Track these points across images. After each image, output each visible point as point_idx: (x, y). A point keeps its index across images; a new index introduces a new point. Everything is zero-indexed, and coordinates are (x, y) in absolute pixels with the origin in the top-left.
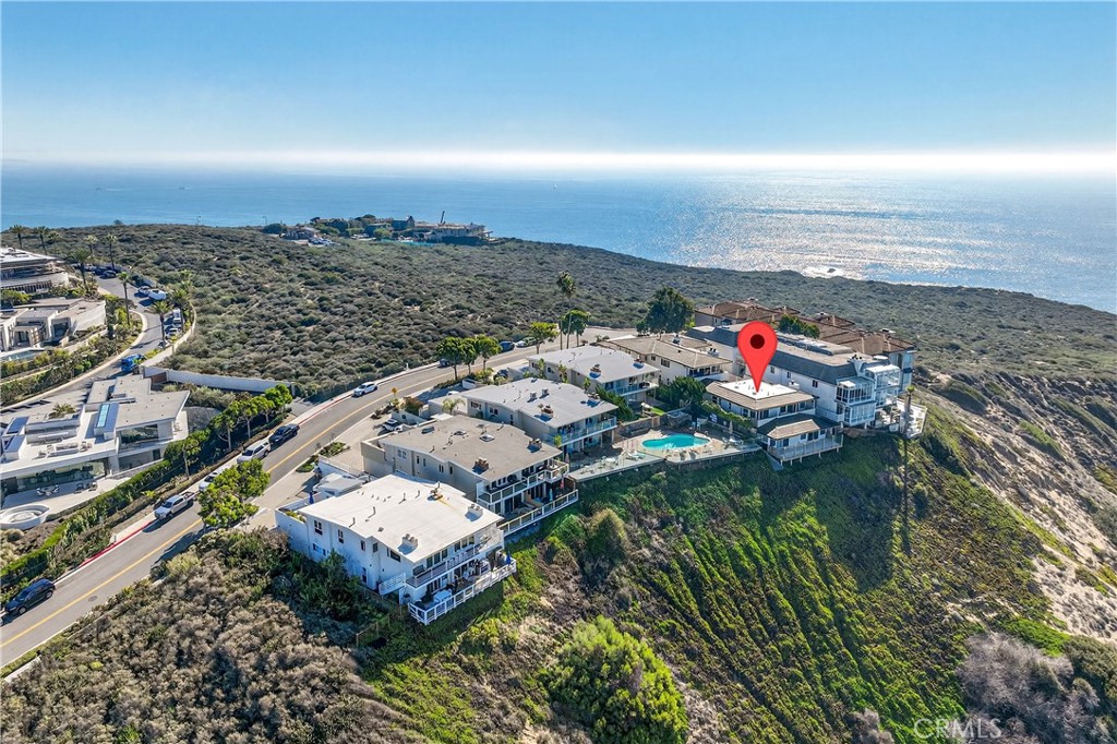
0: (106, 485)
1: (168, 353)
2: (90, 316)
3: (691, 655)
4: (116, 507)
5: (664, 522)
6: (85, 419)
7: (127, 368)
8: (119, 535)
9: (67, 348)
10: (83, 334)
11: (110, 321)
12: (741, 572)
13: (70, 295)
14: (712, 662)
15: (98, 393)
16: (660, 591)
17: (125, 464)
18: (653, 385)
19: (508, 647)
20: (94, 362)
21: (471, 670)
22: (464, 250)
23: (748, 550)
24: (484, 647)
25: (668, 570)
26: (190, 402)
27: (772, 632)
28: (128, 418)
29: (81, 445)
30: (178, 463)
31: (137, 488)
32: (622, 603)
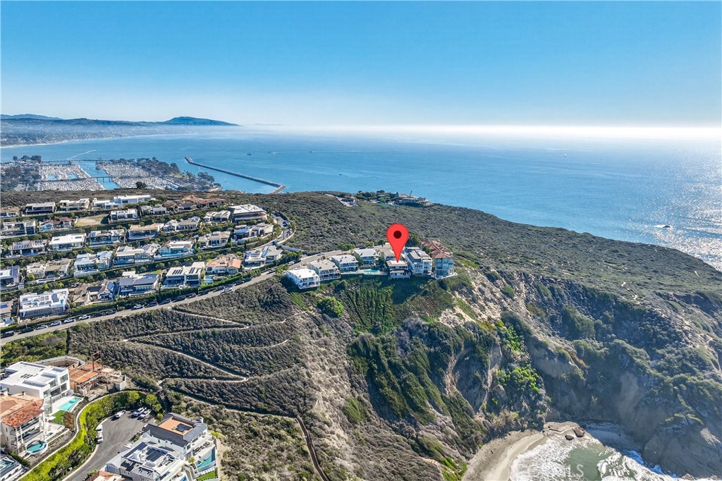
0: (262, 266)
1: (284, 241)
2: (269, 229)
3: (349, 307)
4: (263, 270)
5: (357, 285)
6: (261, 253)
7: (274, 244)
8: (262, 274)
9: (263, 237)
10: (267, 234)
11: (274, 230)
12: (368, 296)
13: (266, 223)
14: (353, 309)
15: (266, 249)
16: (349, 296)
17: (266, 263)
18: (377, 259)
19: (314, 296)
20: (268, 241)
21: (306, 297)
22: (414, 209)
23: (372, 293)
24: (309, 294)
25: (353, 293)
26: (282, 253)
27: (368, 307)
28: (269, 254)
29: (260, 258)
30: (275, 264)
31: (267, 267)
32: (340, 296)
